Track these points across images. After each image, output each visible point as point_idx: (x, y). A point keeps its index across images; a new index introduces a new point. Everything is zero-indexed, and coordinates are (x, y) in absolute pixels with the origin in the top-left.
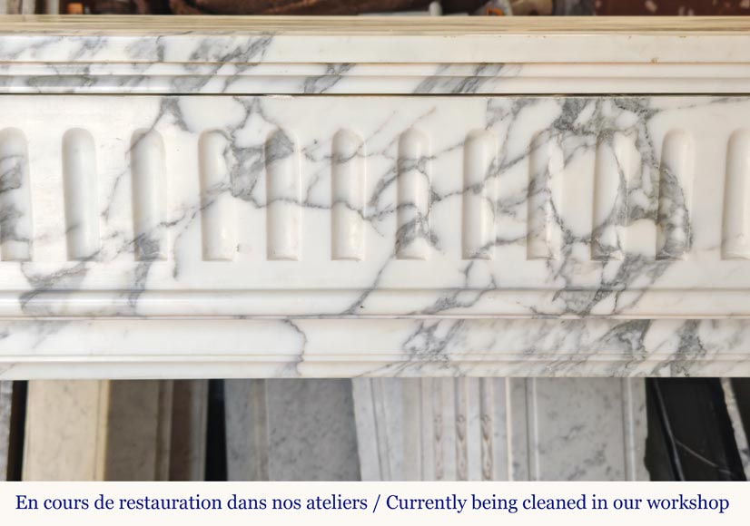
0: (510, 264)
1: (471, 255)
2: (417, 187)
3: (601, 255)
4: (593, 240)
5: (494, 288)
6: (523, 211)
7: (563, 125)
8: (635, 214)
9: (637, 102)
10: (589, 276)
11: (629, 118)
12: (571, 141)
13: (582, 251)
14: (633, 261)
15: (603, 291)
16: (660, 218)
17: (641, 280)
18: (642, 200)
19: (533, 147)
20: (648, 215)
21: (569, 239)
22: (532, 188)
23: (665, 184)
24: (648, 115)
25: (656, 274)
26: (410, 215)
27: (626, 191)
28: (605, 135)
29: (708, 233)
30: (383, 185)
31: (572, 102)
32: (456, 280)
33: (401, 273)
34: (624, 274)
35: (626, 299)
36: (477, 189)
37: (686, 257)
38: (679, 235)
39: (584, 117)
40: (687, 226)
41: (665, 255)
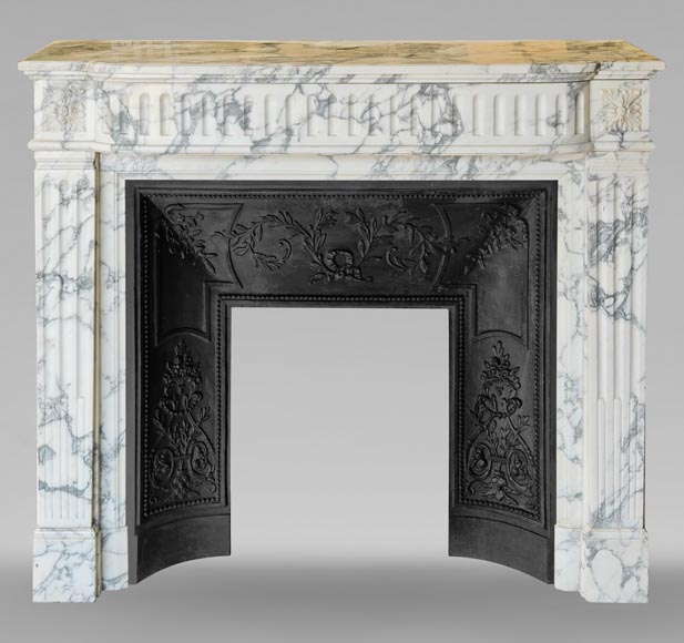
0: (406, 138)
1: (393, 135)
2: (376, 113)
3: (435, 135)
4: (432, 129)
5: (400, 145)
6: (409, 120)
7: (422, 93)
8: (444, 121)
9: (445, 86)
10: (431, 141)
11: (442, 91)
12: (424, 98)
13: (428, 133)
14: (445, 137)
15: (435, 146)
16: (453, 122)
17: (448, 143)
18: (448, 117)
19: (412, 100)
20: (449, 121)
21: (424, 129)
22: (412, 113)
23: (454, 111)
24: (448, 89)
25: (452, 140)
26: (374, 121)
27: (442, 114)
28: (434, 96)
29: (468, 127)
30: (365, 112)
31: (424, 86)
32: (388, 143)
33: (371, 140)
34: (442, 141)
35: (443, 148)
36: (395, 113)
37: (462, 135)
38: (459, 128)
39: (428, 90)
40: (461, 125)
41: (455, 135)
